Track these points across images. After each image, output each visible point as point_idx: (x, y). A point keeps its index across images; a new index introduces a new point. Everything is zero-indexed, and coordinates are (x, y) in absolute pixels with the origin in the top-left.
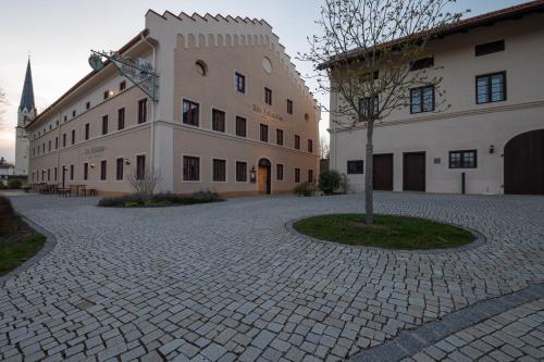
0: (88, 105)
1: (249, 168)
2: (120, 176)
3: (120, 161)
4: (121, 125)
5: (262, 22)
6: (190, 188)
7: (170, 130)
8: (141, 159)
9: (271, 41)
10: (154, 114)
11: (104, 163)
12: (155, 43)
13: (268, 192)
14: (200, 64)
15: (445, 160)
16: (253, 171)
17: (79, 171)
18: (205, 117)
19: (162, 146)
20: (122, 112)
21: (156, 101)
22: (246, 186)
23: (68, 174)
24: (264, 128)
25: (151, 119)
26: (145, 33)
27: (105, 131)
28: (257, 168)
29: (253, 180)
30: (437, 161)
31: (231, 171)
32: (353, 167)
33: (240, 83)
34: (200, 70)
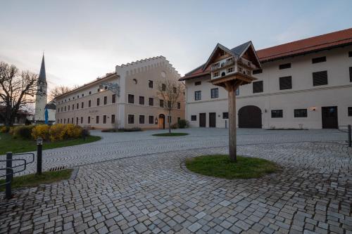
0: (90, 93)
1: (154, 118)
2: (105, 122)
3: (105, 116)
4: (105, 103)
5: (161, 57)
6: (131, 126)
7: (124, 106)
8: (113, 116)
9: (165, 64)
10: (118, 100)
11: (98, 117)
12: (119, 76)
13: (164, 128)
14: (135, 80)
15: (222, 116)
16: (156, 119)
17: (86, 120)
18: (137, 100)
19: (121, 111)
20: (105, 98)
21: (119, 96)
22: (153, 125)
23: (80, 121)
24: (161, 101)
25: (117, 102)
26: (116, 73)
27: (98, 104)
28: (158, 118)
29: (156, 123)
30: (219, 116)
31: (147, 119)
32: (194, 118)
33: (151, 84)
34: (135, 82)
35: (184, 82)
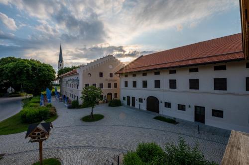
1: (104, 96)
2: (75, 98)
4: (75, 87)
10: (79, 88)
11: (73, 95)
20: (75, 84)
29: (105, 99)
30: (137, 100)
32: (124, 98)
33: (101, 75)
34: (89, 75)
35: (118, 75)
